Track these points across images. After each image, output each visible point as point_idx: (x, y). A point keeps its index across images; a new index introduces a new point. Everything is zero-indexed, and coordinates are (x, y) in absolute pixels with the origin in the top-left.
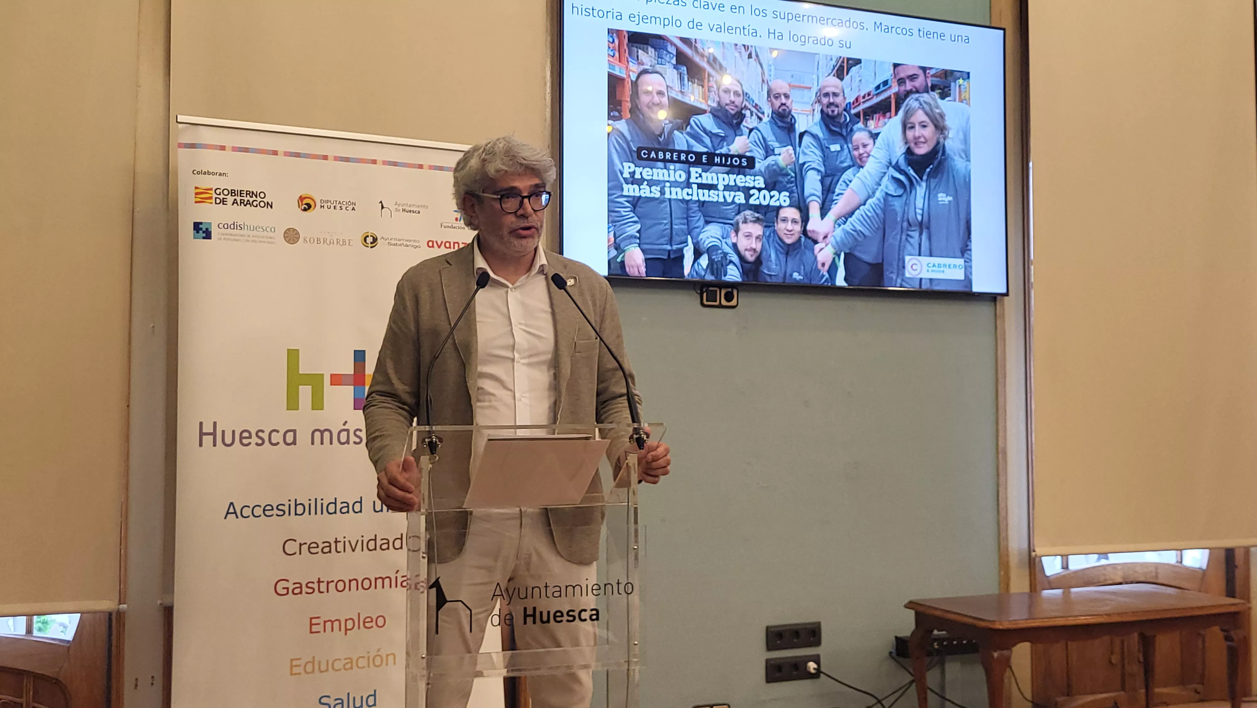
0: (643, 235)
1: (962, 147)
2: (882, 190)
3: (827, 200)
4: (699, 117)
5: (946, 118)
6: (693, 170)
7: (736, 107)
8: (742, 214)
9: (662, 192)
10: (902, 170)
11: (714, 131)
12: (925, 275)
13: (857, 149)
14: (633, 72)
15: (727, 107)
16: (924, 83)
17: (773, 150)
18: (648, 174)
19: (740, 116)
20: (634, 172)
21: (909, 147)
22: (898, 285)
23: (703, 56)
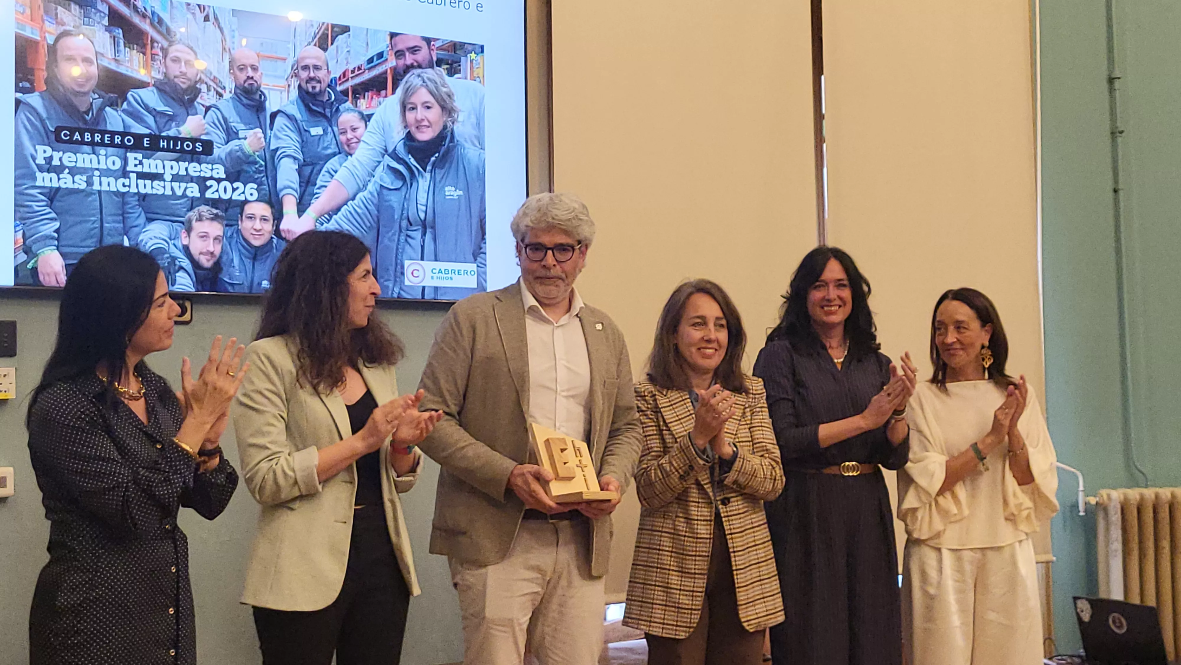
0: (63, 235)
1: (475, 132)
2: (375, 182)
3: (307, 193)
4: (140, 91)
5: (455, 98)
6: (131, 155)
7: (189, 80)
8: (196, 210)
9: (89, 183)
10: (401, 159)
11: (158, 109)
12: (429, 283)
13: (344, 132)
14: (49, 33)
15: (176, 80)
16: (428, 57)
17: (237, 133)
18: (70, 159)
19: (194, 92)
20: (51, 158)
21: (409, 132)
22: (395, 295)
23: (144, 16)
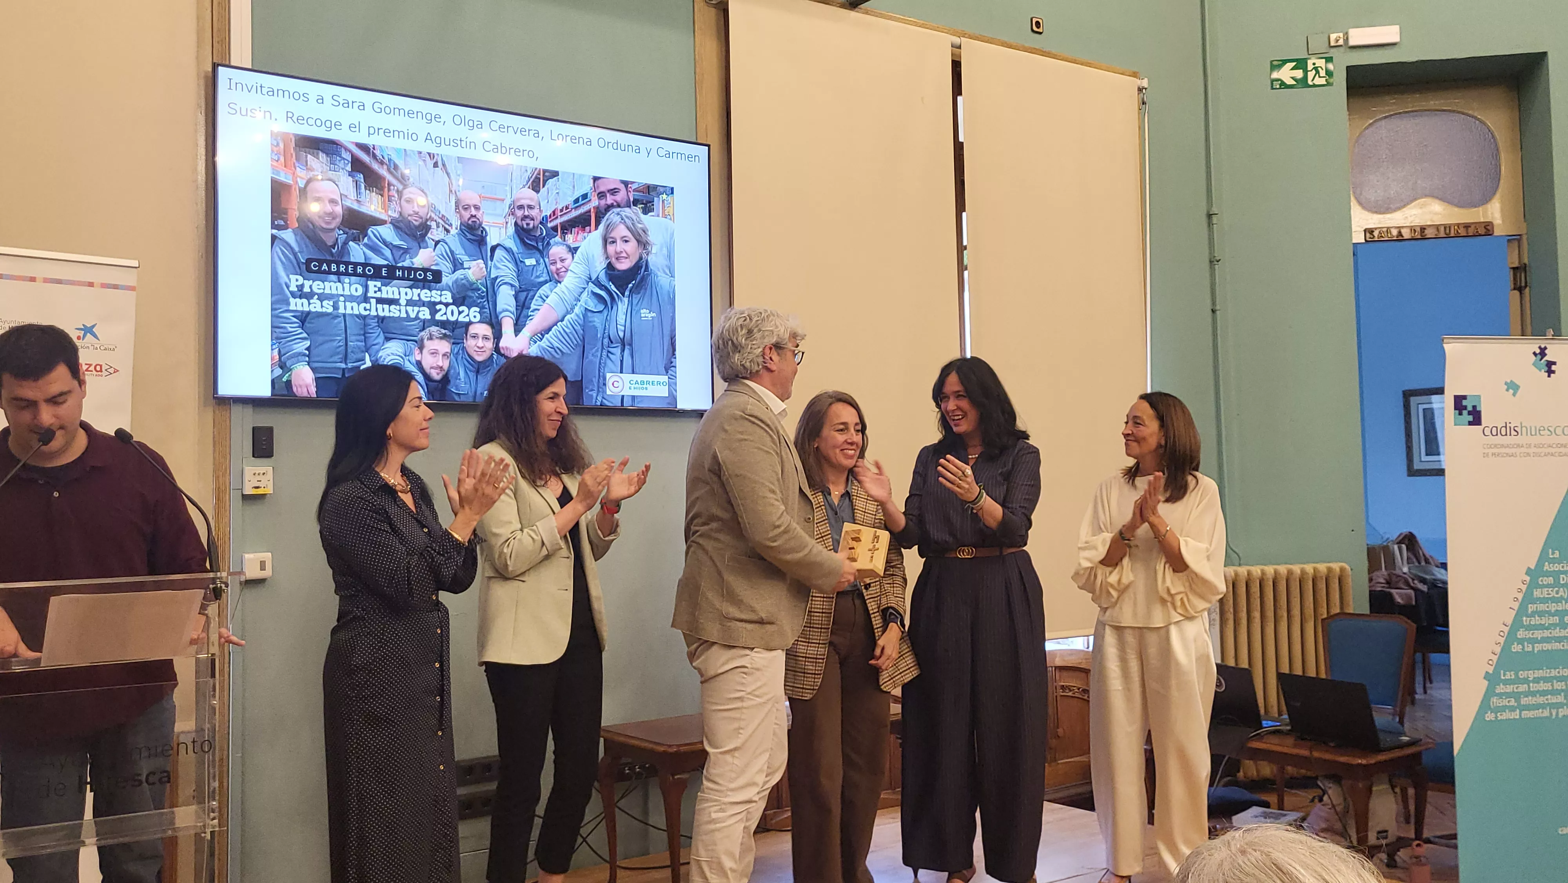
0: (314, 352)
1: (666, 262)
2: (581, 305)
3: (522, 315)
4: (378, 228)
5: (649, 233)
6: (371, 284)
7: (422, 218)
8: (427, 330)
9: (335, 307)
10: (603, 286)
11: (395, 243)
12: (627, 392)
13: (554, 263)
14: (301, 178)
15: (409, 218)
16: (626, 197)
17: (462, 264)
18: (319, 287)
19: (425, 228)
20: (302, 286)
21: (610, 262)
22: (599, 403)
23: (382, 163)
